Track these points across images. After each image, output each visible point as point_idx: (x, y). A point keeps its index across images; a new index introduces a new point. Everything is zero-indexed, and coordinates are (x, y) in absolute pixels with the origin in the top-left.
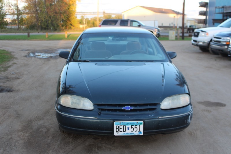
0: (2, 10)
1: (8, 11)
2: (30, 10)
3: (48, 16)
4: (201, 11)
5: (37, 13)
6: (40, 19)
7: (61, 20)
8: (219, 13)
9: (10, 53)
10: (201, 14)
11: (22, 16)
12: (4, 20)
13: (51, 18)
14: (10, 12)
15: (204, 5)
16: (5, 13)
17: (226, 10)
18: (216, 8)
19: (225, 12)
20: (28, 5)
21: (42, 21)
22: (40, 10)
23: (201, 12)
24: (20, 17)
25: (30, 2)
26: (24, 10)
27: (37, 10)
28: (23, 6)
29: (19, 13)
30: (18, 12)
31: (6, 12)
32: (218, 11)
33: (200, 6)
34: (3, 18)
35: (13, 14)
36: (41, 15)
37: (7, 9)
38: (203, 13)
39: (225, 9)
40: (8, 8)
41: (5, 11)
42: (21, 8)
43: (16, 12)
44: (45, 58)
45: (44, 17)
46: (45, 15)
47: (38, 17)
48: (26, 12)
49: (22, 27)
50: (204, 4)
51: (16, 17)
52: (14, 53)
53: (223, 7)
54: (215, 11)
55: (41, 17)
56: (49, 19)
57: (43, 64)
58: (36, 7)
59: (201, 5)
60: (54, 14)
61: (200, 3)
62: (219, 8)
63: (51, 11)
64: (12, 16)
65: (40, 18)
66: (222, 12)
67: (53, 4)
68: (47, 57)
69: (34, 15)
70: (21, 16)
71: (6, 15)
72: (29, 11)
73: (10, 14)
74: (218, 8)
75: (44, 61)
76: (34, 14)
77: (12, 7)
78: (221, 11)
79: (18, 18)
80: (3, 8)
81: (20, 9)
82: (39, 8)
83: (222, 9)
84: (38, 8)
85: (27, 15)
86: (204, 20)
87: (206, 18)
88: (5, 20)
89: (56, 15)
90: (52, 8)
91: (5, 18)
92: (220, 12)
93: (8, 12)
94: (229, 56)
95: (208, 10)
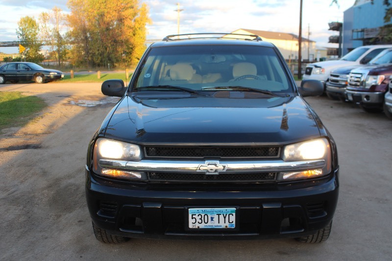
0: (35, 38)
1: (44, 39)
2: (76, 37)
3: (103, 46)
4: (332, 36)
5: (87, 42)
6: (91, 52)
7: (123, 51)
8: (358, 39)
9: (43, 100)
10: (332, 40)
11: (64, 47)
12: (38, 53)
13: (108, 49)
14: (47, 41)
15: (336, 27)
16: (39, 42)
17: (367, 35)
18: (353, 31)
19: (366, 37)
20: (74, 30)
21: (95, 53)
22: (92, 38)
23: (332, 38)
24: (62, 48)
25: (76, 26)
26: (68, 38)
27: (86, 38)
28: (66, 32)
29: (60, 42)
30: (58, 41)
31: (42, 41)
32: (355, 36)
33: (330, 29)
36: (92, 46)
37: (42, 37)
38: (335, 39)
39: (365, 33)
41: (39, 40)
42: (63, 35)
43: (56, 42)
44: (92, 107)
45: (98, 49)
46: (99, 46)
47: (89, 48)
48: (70, 40)
49: (64, 62)
50: (336, 25)
51: (55, 48)
52: (49, 101)
53: (363, 31)
54: (353, 36)
55: (92, 47)
56: (105, 51)
57: (87, 114)
58: (86, 34)
59: (332, 27)
60: (112, 43)
61: (330, 24)
62: (358, 32)
63: (107, 39)
64: (50, 46)
65: (90, 49)
66: (362, 37)
67: (111, 28)
68: (94, 105)
69: (83, 45)
71: (42, 45)
72: (75, 40)
73: (48, 44)
74: (355, 32)
75: (89, 111)
76: (83, 43)
78: (360, 35)
79: (58, 51)
80: (37, 36)
81: (62, 37)
82: (90, 34)
83: (362, 33)
84: (88, 35)
85: (72, 45)
86: (337, 49)
87: (340, 46)
88: (40, 53)
89: (115, 44)
90: (109, 34)
91: (40, 51)
92: (359, 37)
93: (45, 41)
94: (347, 100)
95: (343, 35)
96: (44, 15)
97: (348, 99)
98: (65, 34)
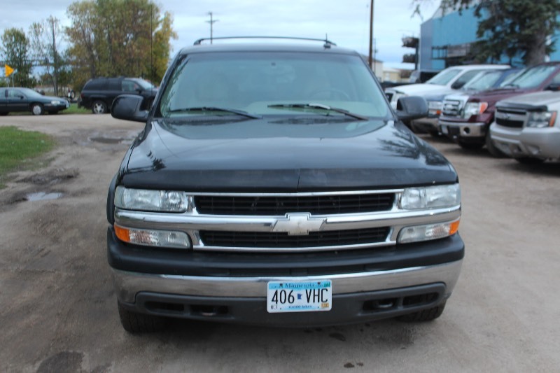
0: (24, 56)
1: (36, 58)
2: (79, 56)
3: (114, 67)
4: (406, 55)
5: (93, 62)
6: (99, 73)
7: (141, 74)
8: (439, 58)
10: (407, 59)
11: (64, 69)
12: (28, 77)
14: (40, 61)
15: (413, 43)
16: (30, 62)
17: (451, 53)
18: (433, 48)
19: (449, 56)
20: (76, 46)
22: (99, 57)
23: (406, 57)
24: (60, 70)
25: (79, 41)
26: (68, 57)
27: (92, 56)
28: (66, 48)
29: (58, 62)
30: (55, 60)
31: (33, 61)
32: (436, 53)
33: (405, 45)
34: (27, 73)
35: (46, 63)
37: (34, 56)
38: (411, 57)
39: (448, 51)
40: (36, 52)
41: (31, 59)
42: (62, 53)
43: (51, 61)
45: (108, 70)
46: (109, 66)
47: (96, 69)
48: (72, 60)
50: (410, 41)
51: (51, 70)
53: (445, 48)
54: (432, 54)
55: (101, 68)
58: (92, 51)
59: (406, 43)
62: (438, 48)
64: (45, 67)
65: (99, 70)
66: (445, 55)
67: (125, 44)
69: (88, 66)
70: (62, 68)
71: (33, 65)
72: (77, 59)
73: (41, 65)
74: (436, 49)
76: (87, 63)
77: (45, 51)
78: (442, 53)
79: (55, 73)
80: (27, 54)
81: (60, 55)
82: (98, 51)
83: (445, 51)
84: (95, 52)
87: (416, 67)
88: (30, 76)
89: (130, 64)
91: (31, 73)
92: (441, 55)
93: (37, 60)
94: (440, 134)
95: (419, 53)
96: (35, 26)
97: (441, 131)
98: (64, 52)
